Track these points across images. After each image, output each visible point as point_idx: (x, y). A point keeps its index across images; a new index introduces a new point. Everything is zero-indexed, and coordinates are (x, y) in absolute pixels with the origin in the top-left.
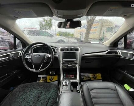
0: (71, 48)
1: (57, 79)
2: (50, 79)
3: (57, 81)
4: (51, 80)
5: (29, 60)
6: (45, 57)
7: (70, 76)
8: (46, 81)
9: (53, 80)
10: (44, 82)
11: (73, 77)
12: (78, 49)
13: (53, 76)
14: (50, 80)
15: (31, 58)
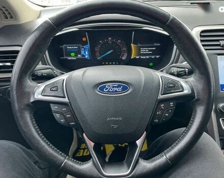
5: (57, 116)
6: (161, 97)
15: (66, 100)
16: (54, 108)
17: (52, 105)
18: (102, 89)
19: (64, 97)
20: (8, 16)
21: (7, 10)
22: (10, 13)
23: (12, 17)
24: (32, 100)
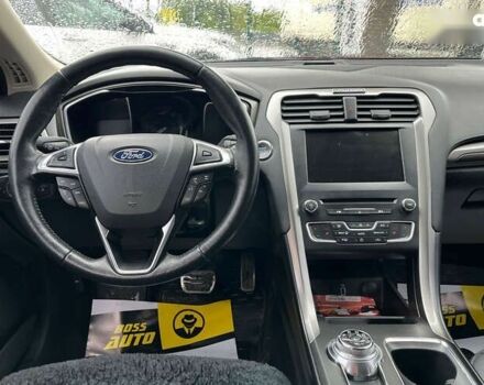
0: (362, 100)
1: (230, 328)
2: (179, 325)
3: (232, 342)
4: (188, 329)
5: (63, 193)
6: (193, 168)
7: (341, 305)
8: (149, 338)
9: (198, 331)
10: (141, 349)
11: (371, 314)
12: (416, 102)
13: (199, 308)
14: (180, 333)
15: (76, 172)
16: (61, 182)
17: (58, 179)
18: (119, 156)
19: (74, 168)
20: (21, 78)
21: (19, 69)
22: (23, 74)
23: (26, 81)
24: (34, 172)
